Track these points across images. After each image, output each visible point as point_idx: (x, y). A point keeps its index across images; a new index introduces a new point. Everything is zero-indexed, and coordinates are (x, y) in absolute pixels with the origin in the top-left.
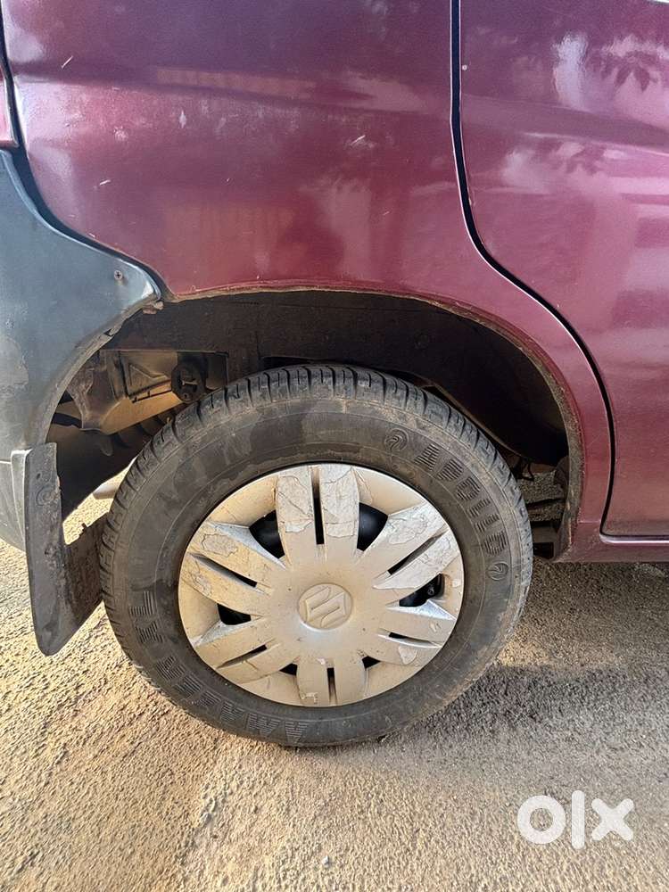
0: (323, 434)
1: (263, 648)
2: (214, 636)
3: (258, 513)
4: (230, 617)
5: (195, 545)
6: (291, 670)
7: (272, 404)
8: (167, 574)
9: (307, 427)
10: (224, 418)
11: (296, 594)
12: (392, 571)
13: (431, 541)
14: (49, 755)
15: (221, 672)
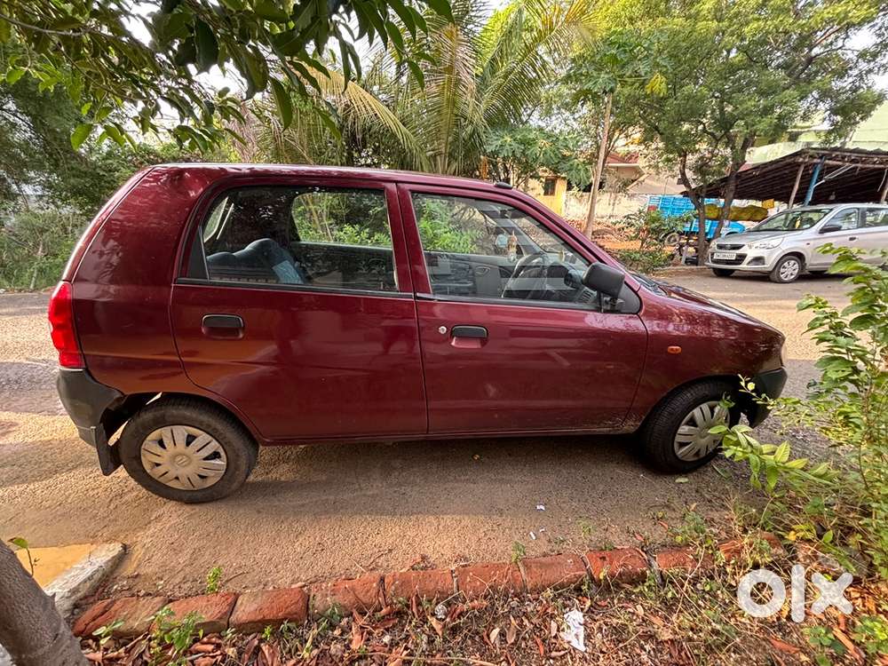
0: (171, 419)
1: (167, 473)
2: (154, 470)
3: (159, 438)
4: (158, 465)
5: (143, 447)
6: (177, 478)
7: (156, 413)
8: (137, 454)
9: (166, 418)
10: (145, 417)
11: (174, 457)
12: (198, 451)
13: (208, 444)
14: (112, 507)
15: (159, 480)
